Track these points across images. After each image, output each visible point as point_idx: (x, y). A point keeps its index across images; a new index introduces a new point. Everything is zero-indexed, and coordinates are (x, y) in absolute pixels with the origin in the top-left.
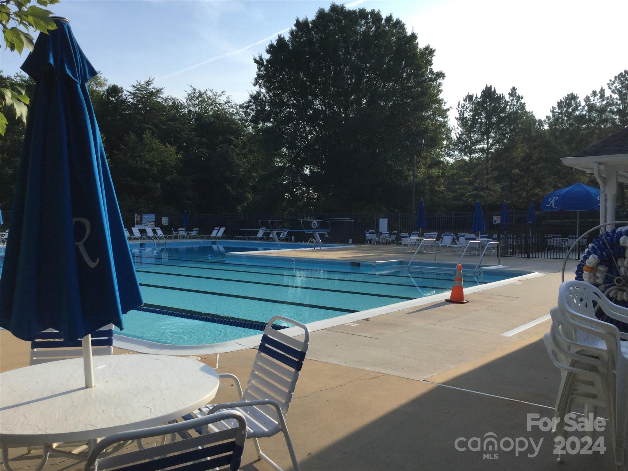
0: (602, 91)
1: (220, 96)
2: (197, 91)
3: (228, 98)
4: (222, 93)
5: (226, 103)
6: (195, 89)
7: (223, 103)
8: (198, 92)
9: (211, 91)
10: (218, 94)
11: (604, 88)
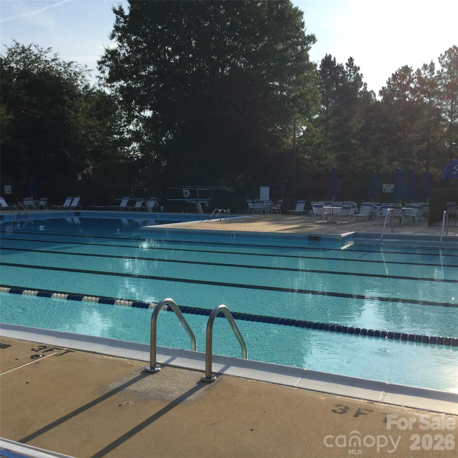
0: (432, 64)
1: (45, 52)
2: (20, 46)
3: (56, 55)
4: (48, 49)
5: (53, 60)
6: (18, 44)
7: (50, 60)
8: (22, 47)
9: (36, 46)
10: (44, 50)
11: (433, 62)
